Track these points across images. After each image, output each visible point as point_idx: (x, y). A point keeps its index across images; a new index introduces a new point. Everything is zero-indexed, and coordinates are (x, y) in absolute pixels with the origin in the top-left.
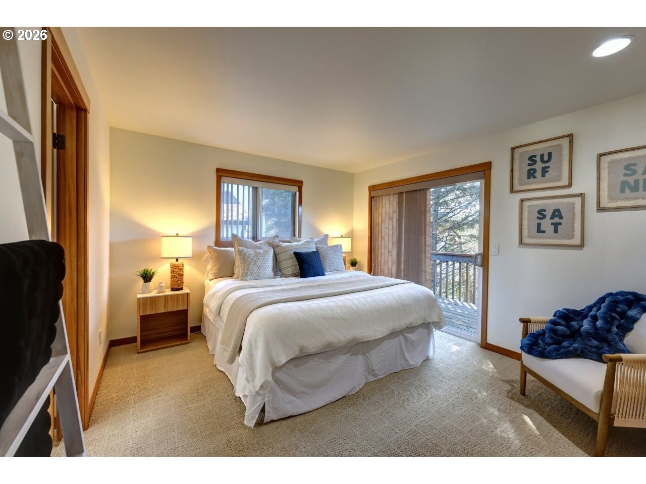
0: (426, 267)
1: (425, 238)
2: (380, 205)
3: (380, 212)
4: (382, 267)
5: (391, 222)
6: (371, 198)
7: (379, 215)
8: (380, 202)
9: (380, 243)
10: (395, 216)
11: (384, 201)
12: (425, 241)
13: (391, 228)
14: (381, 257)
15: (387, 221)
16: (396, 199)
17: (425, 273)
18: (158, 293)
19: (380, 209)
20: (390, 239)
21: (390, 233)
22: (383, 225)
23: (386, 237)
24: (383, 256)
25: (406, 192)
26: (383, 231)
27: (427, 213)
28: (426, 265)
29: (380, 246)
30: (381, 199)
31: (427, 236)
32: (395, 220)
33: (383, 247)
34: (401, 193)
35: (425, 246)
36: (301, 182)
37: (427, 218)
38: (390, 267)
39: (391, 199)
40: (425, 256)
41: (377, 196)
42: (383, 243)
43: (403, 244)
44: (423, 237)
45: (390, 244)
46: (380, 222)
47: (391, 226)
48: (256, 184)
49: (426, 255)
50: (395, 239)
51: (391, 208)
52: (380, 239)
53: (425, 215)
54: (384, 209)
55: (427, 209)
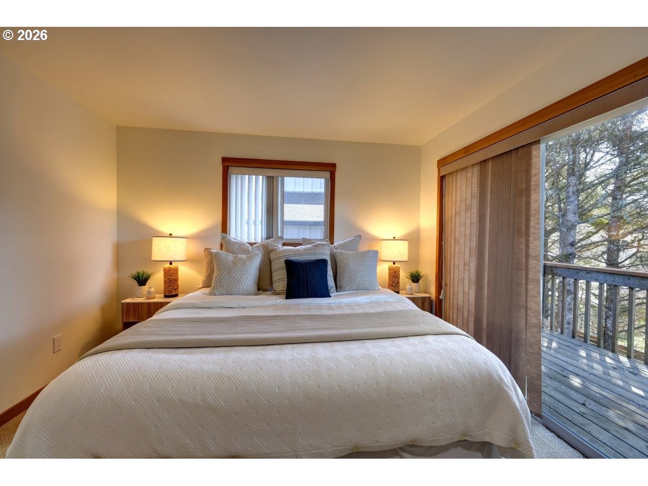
0: (529, 299)
1: (527, 241)
2: (454, 188)
3: (454, 198)
4: (456, 288)
5: (468, 214)
6: (442, 179)
7: (452, 205)
8: (454, 183)
9: (453, 249)
10: (475, 203)
11: (459, 180)
12: (527, 247)
13: (468, 225)
14: (454, 272)
15: (463, 213)
16: (476, 174)
17: (526, 310)
18: (147, 299)
19: (454, 195)
20: (468, 243)
21: (468, 232)
22: (458, 220)
23: (462, 241)
24: (456, 271)
25: (492, 158)
26: (457, 229)
27: (532, 192)
28: (529, 294)
29: (453, 253)
30: (454, 178)
31: (531, 238)
32: (475, 210)
33: (457, 255)
34: (484, 162)
35: (527, 256)
36: (334, 165)
37: (532, 201)
38: (466, 289)
39: (469, 175)
40: (527, 279)
41: (449, 174)
42: (457, 250)
43: (487, 252)
44: (523, 240)
45: (467, 251)
46: (454, 214)
47: (468, 221)
48: (271, 173)
49: (530, 276)
50: (474, 244)
51: (469, 191)
52: (453, 243)
53: (528, 197)
54: (459, 193)
55: (533, 183)
